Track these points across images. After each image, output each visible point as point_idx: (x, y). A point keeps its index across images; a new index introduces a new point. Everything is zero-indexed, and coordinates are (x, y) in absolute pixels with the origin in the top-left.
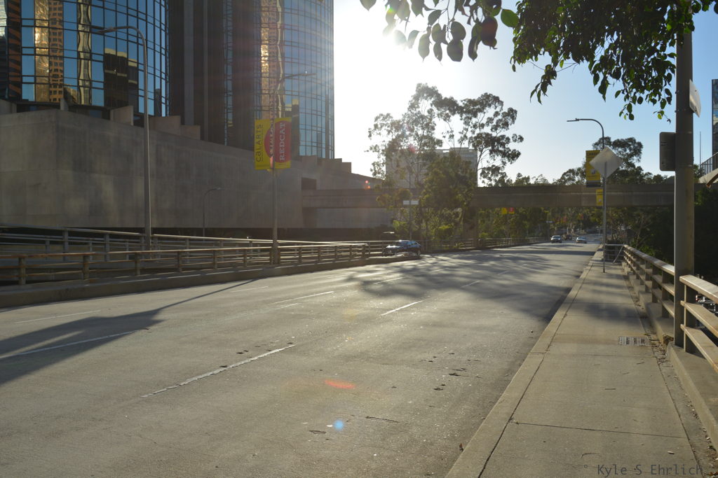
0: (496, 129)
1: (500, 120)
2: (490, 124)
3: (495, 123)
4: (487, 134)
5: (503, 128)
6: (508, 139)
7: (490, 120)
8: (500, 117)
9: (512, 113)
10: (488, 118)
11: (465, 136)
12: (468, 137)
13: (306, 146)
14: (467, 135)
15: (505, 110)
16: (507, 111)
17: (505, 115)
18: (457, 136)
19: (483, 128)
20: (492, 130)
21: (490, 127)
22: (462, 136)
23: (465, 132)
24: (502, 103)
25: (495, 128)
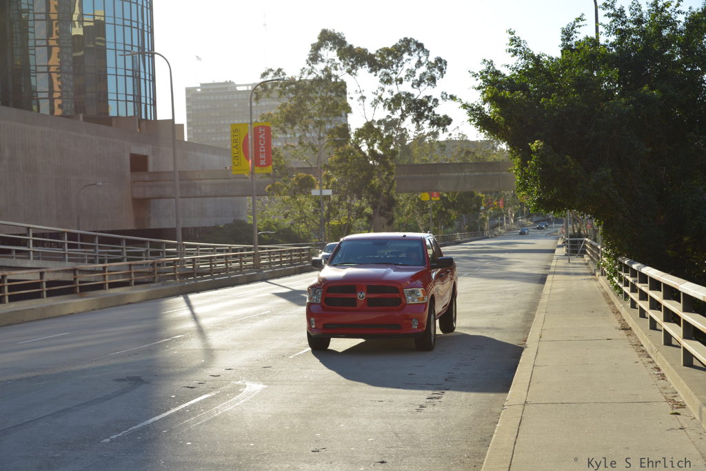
0: (419, 85)
1: (424, 74)
2: (412, 79)
3: (417, 77)
4: (409, 95)
5: (429, 85)
6: (436, 100)
7: (411, 73)
8: (423, 69)
9: (440, 64)
10: (408, 70)
11: (380, 98)
12: (384, 99)
13: (117, 100)
14: (382, 97)
15: (432, 59)
16: (433, 62)
17: (431, 66)
18: (370, 98)
19: (401, 83)
20: (412, 86)
21: (411, 83)
22: (376, 97)
23: (380, 92)
24: (427, 53)
25: (419, 83)
